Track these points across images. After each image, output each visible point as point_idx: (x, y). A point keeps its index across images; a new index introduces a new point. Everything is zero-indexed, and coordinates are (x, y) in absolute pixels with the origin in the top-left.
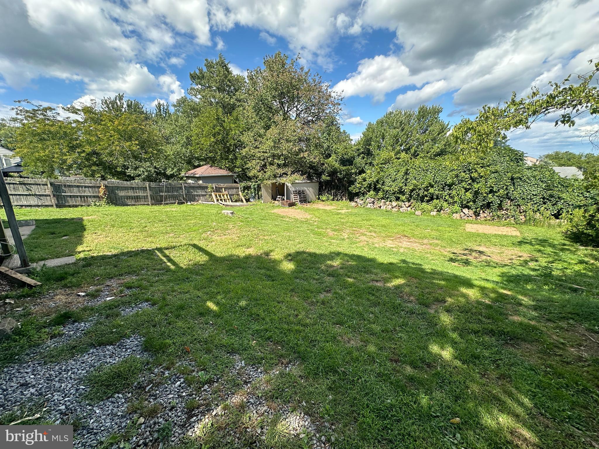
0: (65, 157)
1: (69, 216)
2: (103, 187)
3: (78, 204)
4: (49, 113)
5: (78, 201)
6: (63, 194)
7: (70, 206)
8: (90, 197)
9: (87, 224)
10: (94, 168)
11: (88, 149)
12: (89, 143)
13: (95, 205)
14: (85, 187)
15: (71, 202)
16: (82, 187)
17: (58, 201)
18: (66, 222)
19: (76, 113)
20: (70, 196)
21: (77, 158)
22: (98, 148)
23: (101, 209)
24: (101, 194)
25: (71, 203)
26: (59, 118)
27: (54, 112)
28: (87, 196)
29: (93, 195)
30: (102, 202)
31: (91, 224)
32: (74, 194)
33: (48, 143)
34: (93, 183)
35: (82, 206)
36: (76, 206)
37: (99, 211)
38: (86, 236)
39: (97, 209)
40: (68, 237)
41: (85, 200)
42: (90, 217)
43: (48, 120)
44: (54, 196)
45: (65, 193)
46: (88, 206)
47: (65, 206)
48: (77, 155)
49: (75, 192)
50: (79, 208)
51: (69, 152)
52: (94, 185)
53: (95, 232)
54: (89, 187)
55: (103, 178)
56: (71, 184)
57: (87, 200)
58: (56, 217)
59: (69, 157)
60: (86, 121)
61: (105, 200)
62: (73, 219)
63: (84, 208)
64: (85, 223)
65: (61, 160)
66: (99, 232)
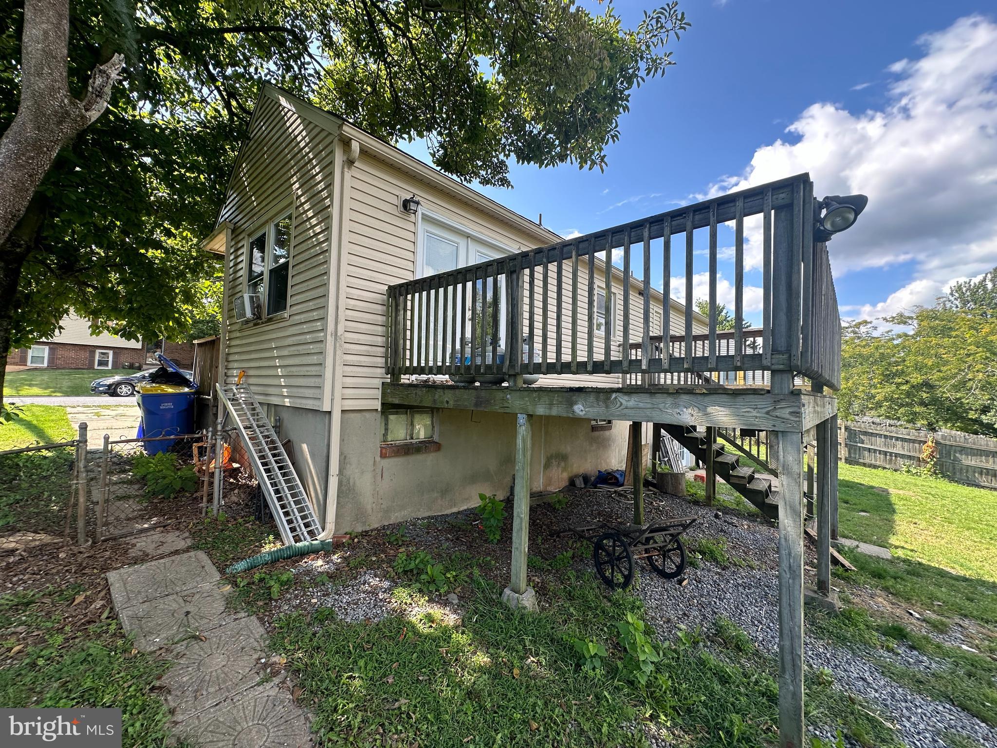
0: (873, 391)
1: (866, 481)
2: (930, 443)
3: (878, 463)
4: (863, 329)
5: (880, 460)
6: (859, 445)
7: (864, 465)
8: (903, 456)
9: (897, 502)
10: (917, 409)
11: (916, 378)
12: (918, 368)
13: (908, 471)
14: (897, 439)
15: (868, 458)
16: (891, 438)
17: (850, 453)
18: (861, 490)
19: (905, 323)
20: (869, 450)
21: (893, 392)
22: (934, 377)
23: (919, 481)
24: (923, 456)
25: (867, 461)
26: (875, 334)
27: (869, 326)
28: (897, 455)
29: (909, 454)
30: (924, 470)
31: (904, 505)
32: (876, 448)
33: (854, 370)
34: (913, 434)
35: (884, 468)
36: (875, 467)
37: (916, 485)
38: (897, 523)
39: (910, 479)
40: (868, 514)
41: (891, 459)
42: (901, 492)
43: (859, 338)
44: (846, 445)
45: (863, 443)
46: (896, 470)
47: (858, 464)
48: (894, 387)
49: (879, 444)
50: (880, 472)
51: (881, 383)
52: (913, 438)
53: (914, 521)
54: (903, 440)
55: (932, 428)
56: (875, 432)
57: (896, 460)
58: (847, 478)
59: (880, 391)
60: (918, 334)
61: (929, 466)
62: (872, 487)
63: (889, 473)
64: (893, 499)
65: (867, 394)
66: (923, 525)
